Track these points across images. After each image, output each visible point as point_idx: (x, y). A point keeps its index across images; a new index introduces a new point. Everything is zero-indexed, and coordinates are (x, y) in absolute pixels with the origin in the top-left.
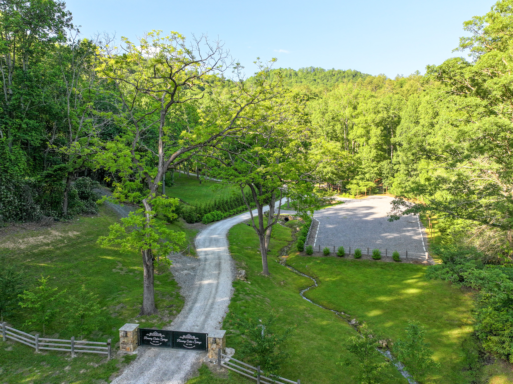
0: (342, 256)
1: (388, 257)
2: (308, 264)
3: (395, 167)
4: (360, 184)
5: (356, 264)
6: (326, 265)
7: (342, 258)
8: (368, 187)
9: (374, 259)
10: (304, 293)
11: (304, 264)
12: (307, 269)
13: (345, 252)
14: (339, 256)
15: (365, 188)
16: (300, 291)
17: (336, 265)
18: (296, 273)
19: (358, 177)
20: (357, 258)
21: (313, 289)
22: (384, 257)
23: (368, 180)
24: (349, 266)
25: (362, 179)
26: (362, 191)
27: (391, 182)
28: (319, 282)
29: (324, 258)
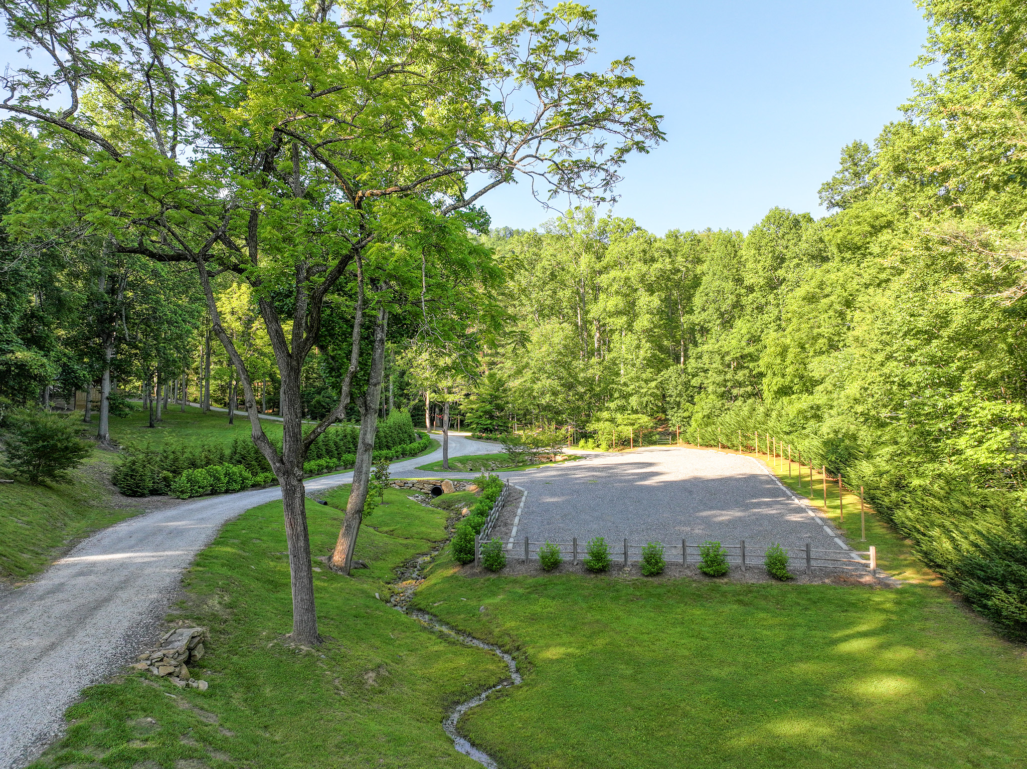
0: (602, 570)
1: (748, 569)
2: (488, 601)
3: (695, 382)
4: (619, 421)
5: (651, 595)
6: (549, 602)
7: (602, 576)
8: (636, 426)
9: (705, 574)
10: (464, 719)
11: (473, 603)
12: (485, 619)
13: (610, 557)
14: (591, 570)
15: (630, 428)
16: (446, 709)
17: (585, 598)
18: (441, 636)
19: (612, 405)
20: (652, 574)
21: (500, 695)
22: (737, 567)
23: (636, 412)
24: (627, 601)
25: (622, 409)
26: (623, 435)
27: (686, 414)
28: (527, 665)
29: (542, 578)
